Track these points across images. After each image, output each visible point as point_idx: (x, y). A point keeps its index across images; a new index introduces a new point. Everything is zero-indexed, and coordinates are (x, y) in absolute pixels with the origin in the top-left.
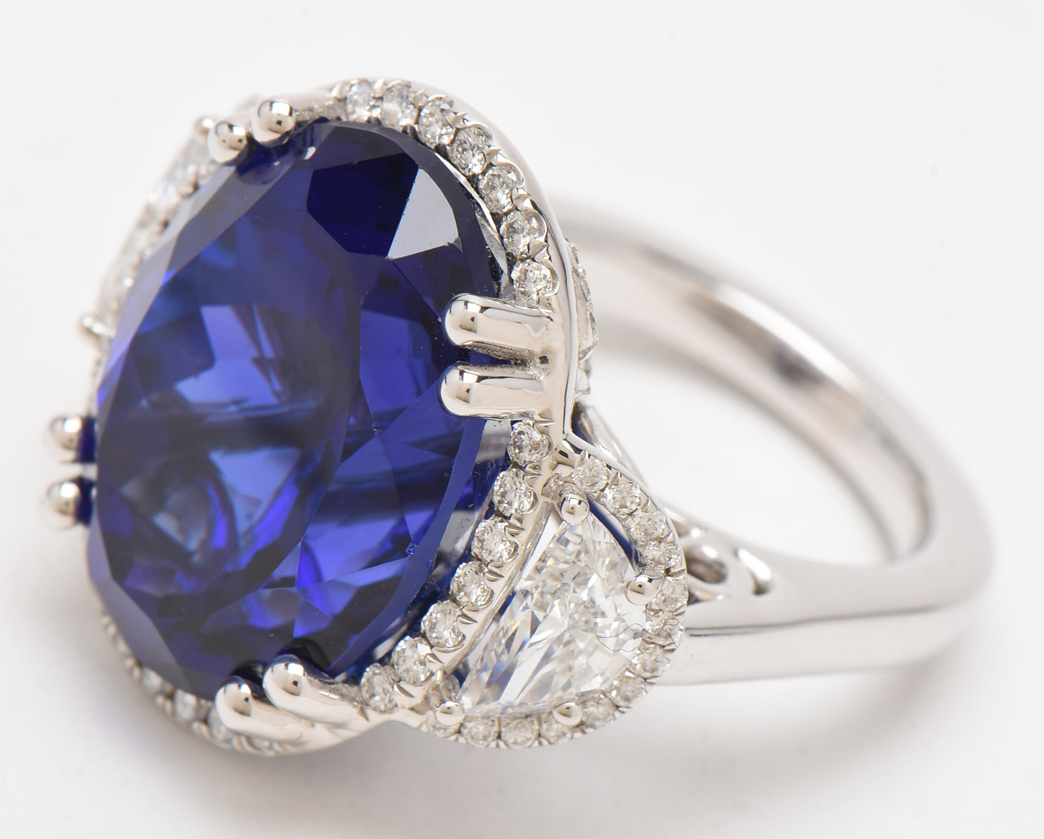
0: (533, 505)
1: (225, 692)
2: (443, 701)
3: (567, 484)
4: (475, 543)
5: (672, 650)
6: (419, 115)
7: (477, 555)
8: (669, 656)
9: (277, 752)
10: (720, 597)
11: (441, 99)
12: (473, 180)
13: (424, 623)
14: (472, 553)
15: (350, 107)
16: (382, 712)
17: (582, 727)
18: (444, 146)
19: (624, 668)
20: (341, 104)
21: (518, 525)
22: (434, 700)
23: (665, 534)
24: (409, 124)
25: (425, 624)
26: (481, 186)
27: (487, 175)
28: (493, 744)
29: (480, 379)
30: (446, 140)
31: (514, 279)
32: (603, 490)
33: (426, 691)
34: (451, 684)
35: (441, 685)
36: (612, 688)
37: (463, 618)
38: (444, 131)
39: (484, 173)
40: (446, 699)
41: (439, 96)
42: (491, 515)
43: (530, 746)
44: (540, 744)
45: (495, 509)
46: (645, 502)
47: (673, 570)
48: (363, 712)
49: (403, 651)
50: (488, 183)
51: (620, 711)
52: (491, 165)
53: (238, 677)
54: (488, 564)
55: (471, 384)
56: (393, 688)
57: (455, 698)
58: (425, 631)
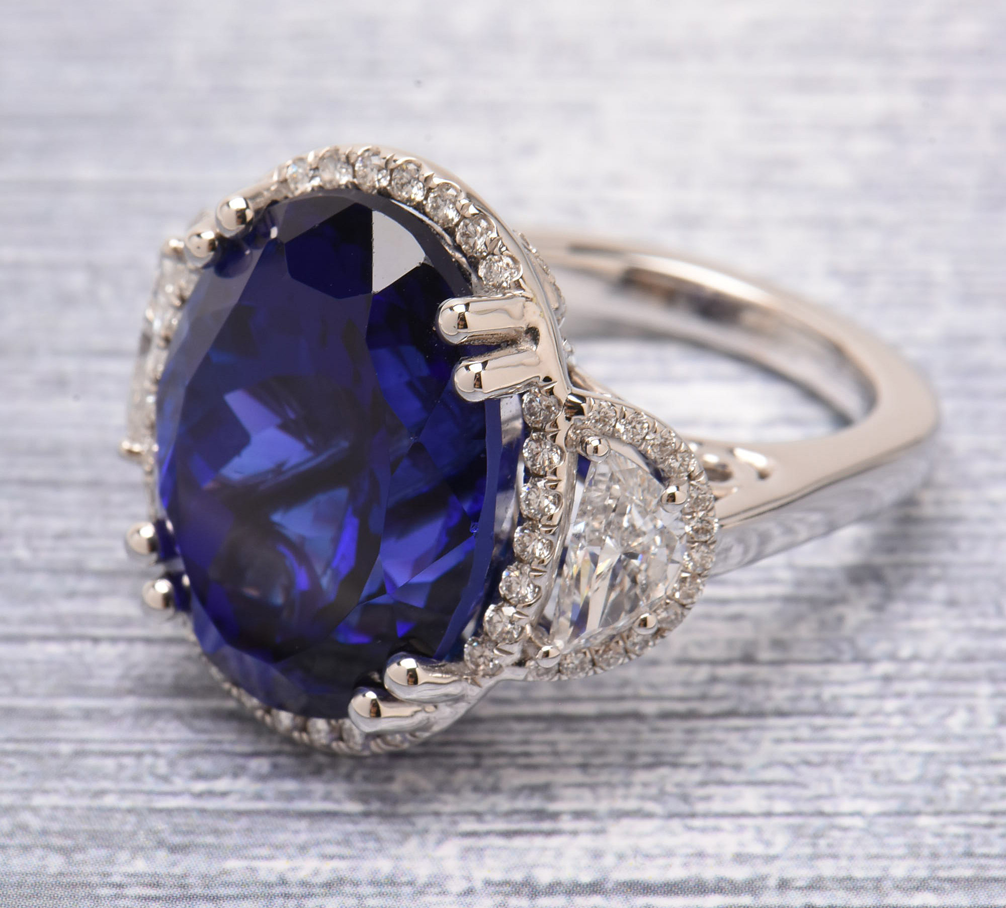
0: (562, 457)
1: (354, 704)
2: (539, 648)
3: (584, 431)
4: (524, 506)
5: (714, 543)
6: (354, 171)
7: (528, 516)
8: (712, 548)
9: (411, 742)
10: (735, 490)
11: (368, 150)
12: (419, 207)
14: (523, 516)
15: (292, 186)
16: (490, 676)
17: (659, 633)
18: (385, 188)
19: (679, 571)
20: (284, 185)
21: (554, 478)
22: (531, 651)
23: (677, 446)
24: (348, 181)
25: (502, 589)
26: (428, 210)
27: (429, 199)
28: (591, 672)
29: (484, 363)
30: (384, 183)
31: (482, 276)
32: (615, 426)
33: (521, 645)
34: (540, 633)
35: (532, 636)
36: (675, 590)
37: (534, 573)
38: (380, 176)
39: (426, 199)
40: (540, 645)
41: (366, 148)
42: (529, 478)
43: (622, 664)
44: (630, 659)
45: (531, 472)
46: (653, 424)
47: (693, 476)
48: (474, 683)
49: (491, 618)
50: (432, 206)
51: (686, 608)
52: (430, 190)
53: (361, 688)
54: (540, 519)
55: (478, 372)
56: (493, 652)
57: (548, 642)
58: (504, 595)
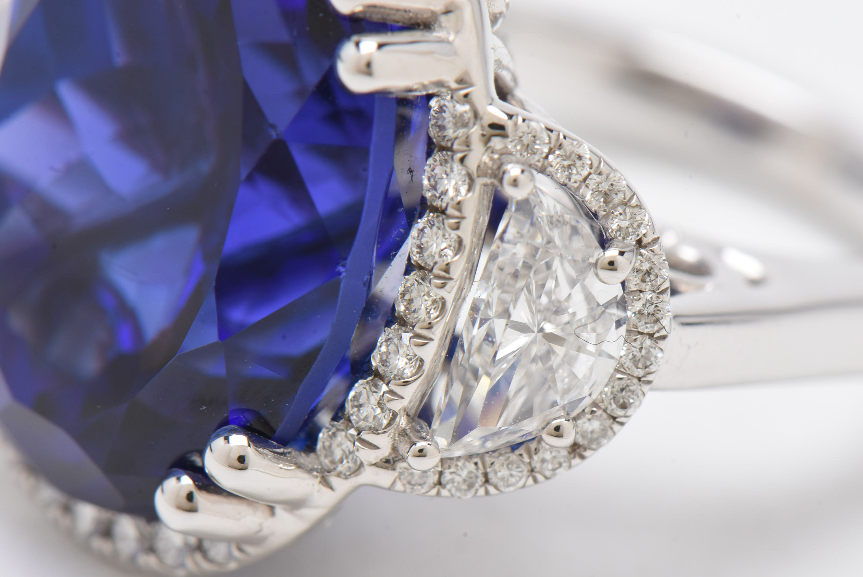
0: (470, 188)
1: (163, 491)
2: (412, 444)
3: (504, 156)
5: (664, 337)
7: (418, 263)
8: (662, 344)
10: (709, 288)
13: (374, 359)
14: (412, 262)
16: (346, 478)
17: (577, 449)
21: (457, 213)
22: (403, 448)
23: (628, 198)
25: (376, 360)
28: (482, 491)
29: (380, 46)
32: (547, 157)
33: (392, 438)
34: (418, 426)
35: (407, 428)
36: (604, 395)
37: (418, 339)
40: (415, 439)
42: (425, 211)
43: (524, 486)
44: (535, 481)
45: (429, 204)
46: (598, 162)
47: (645, 241)
48: (325, 482)
49: (357, 397)
51: (618, 422)
54: (432, 268)
55: (371, 54)
56: (354, 444)
57: (425, 436)
58: (376, 366)
